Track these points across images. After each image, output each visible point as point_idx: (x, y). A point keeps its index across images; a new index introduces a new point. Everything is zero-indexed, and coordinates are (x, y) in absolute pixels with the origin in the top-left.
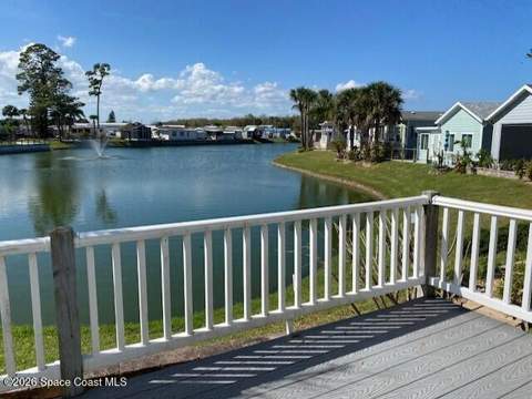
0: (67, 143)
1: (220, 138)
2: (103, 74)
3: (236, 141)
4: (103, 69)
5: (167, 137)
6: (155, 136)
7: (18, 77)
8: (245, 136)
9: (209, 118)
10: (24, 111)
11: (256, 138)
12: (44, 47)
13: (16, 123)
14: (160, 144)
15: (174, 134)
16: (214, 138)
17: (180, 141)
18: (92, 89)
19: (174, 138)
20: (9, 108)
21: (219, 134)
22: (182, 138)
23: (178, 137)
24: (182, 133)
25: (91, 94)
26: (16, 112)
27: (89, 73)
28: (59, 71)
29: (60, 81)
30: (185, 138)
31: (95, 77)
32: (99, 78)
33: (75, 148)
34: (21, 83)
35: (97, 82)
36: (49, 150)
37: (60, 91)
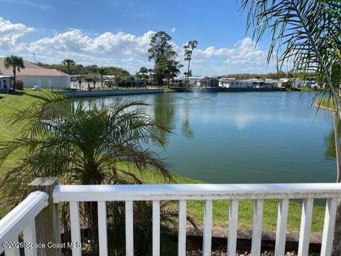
0: (172, 89)
1: (262, 87)
2: (193, 47)
3: (274, 89)
4: (193, 44)
5: (227, 86)
6: (220, 85)
7: (149, 51)
8: (280, 85)
9: (251, 74)
10: (150, 70)
11: (287, 87)
12: (163, 33)
13: (147, 77)
14: (224, 90)
15: (232, 84)
16: (258, 87)
17: (236, 88)
18: (186, 57)
19: (233, 86)
20: (143, 68)
21: (261, 84)
22: (237, 86)
23: (235, 86)
24: (237, 83)
25: (185, 59)
26: (146, 71)
27: (185, 47)
28: (169, 47)
29: (171, 52)
30: (239, 87)
31: (188, 49)
32: (190, 49)
33: (175, 92)
34: (150, 54)
35: (189, 52)
36: (163, 92)
37: (171, 58)
